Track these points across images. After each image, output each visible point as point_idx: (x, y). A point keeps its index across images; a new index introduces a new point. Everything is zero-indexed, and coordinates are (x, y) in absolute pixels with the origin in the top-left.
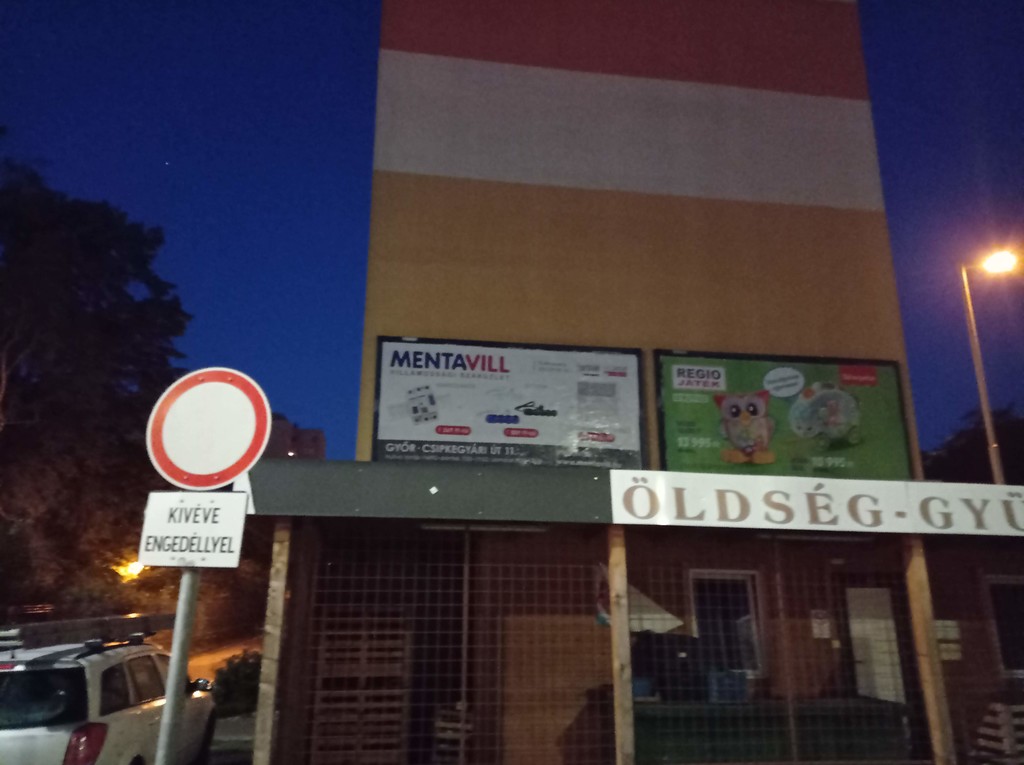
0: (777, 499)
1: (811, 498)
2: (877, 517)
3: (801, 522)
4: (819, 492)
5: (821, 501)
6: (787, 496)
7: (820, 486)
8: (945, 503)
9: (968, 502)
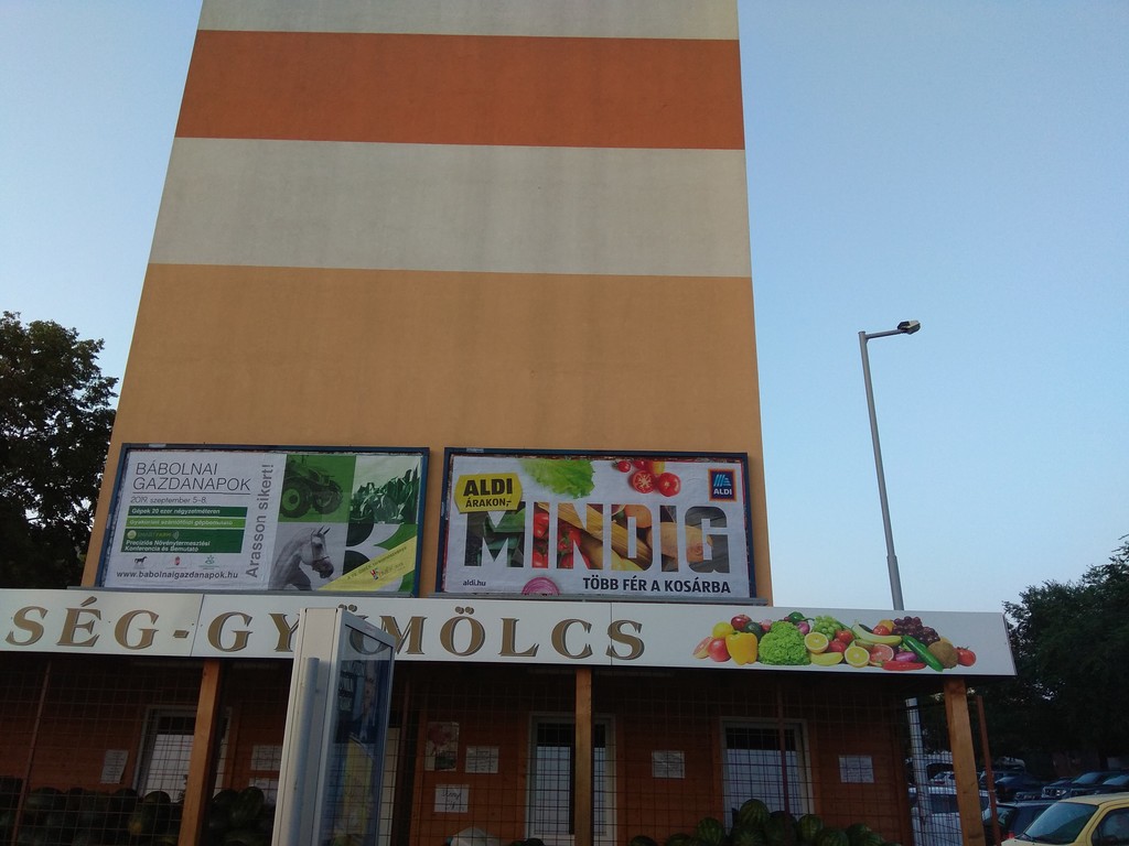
0: (30, 616)
1: (73, 615)
2: (148, 636)
3: (49, 644)
4: (85, 608)
5: (84, 618)
6: (43, 612)
7: (92, 600)
8: (248, 619)
9: (279, 620)
